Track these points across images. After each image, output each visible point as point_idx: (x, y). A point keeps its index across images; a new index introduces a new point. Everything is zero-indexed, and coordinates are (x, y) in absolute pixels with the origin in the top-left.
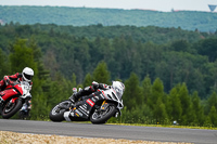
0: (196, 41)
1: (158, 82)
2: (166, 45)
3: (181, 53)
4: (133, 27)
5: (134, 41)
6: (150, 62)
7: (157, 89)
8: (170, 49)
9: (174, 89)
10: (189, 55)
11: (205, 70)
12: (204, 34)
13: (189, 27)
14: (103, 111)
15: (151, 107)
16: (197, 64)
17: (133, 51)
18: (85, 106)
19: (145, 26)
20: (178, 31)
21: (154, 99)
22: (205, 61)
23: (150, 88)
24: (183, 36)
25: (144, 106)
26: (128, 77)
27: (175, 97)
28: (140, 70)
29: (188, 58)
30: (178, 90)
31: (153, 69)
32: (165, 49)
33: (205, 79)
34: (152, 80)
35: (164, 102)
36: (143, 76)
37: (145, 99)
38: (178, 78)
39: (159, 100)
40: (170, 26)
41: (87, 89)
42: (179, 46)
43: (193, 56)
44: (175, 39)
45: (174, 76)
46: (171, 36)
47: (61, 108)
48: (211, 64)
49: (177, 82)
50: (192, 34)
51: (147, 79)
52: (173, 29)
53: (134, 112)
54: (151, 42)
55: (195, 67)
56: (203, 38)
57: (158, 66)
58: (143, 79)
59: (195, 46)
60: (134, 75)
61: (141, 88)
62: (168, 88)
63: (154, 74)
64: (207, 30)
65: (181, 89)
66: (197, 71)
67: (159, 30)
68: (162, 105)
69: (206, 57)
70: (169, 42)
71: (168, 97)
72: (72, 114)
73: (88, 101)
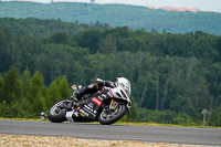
0: (76, 33)
1: (38, 75)
2: (46, 37)
3: (61, 46)
4: (12, 19)
5: (13, 34)
6: (30, 54)
7: (37, 82)
8: (50, 42)
9: (54, 83)
10: (69, 47)
11: (86, 63)
12: (85, 26)
13: (69, 19)
15: (31, 101)
16: (77, 57)
17: (13, 43)
18: (91, 105)
19: (24, 17)
20: (58, 23)
21: (34, 92)
22: (85, 54)
23: (30, 81)
24: (63, 28)
25: (24, 100)
26: (7, 70)
27: (55, 90)
28: (19, 63)
29: (68, 51)
30: (58, 83)
31: (33, 62)
32: (45, 41)
33: (86, 72)
34: (32, 74)
35: (44, 95)
36: (23, 69)
37: (25, 93)
38: (58, 71)
39: (39, 93)
40: (50, 18)
41: (91, 86)
42: (59, 39)
43: (73, 49)
44: (55, 31)
45: (54, 69)
46: (51, 28)
47: (62, 108)
48: (91, 57)
49: (57, 75)
50: (72, 26)
51: (26, 72)
52: (52, 21)
53: (14, 106)
54: (31, 35)
55: (76, 59)
56: (83, 30)
57: (38, 58)
58: (22, 72)
59: (75, 38)
60: (13, 68)
61: (21, 81)
62: (48, 81)
63: (34, 67)
64: (87, 22)
65: (61, 82)
66: (77, 63)
67: (38, 22)
68: (42, 99)
69: (86, 50)
70: (48, 34)
71: (48, 90)
72: (76, 114)
73: (94, 99)
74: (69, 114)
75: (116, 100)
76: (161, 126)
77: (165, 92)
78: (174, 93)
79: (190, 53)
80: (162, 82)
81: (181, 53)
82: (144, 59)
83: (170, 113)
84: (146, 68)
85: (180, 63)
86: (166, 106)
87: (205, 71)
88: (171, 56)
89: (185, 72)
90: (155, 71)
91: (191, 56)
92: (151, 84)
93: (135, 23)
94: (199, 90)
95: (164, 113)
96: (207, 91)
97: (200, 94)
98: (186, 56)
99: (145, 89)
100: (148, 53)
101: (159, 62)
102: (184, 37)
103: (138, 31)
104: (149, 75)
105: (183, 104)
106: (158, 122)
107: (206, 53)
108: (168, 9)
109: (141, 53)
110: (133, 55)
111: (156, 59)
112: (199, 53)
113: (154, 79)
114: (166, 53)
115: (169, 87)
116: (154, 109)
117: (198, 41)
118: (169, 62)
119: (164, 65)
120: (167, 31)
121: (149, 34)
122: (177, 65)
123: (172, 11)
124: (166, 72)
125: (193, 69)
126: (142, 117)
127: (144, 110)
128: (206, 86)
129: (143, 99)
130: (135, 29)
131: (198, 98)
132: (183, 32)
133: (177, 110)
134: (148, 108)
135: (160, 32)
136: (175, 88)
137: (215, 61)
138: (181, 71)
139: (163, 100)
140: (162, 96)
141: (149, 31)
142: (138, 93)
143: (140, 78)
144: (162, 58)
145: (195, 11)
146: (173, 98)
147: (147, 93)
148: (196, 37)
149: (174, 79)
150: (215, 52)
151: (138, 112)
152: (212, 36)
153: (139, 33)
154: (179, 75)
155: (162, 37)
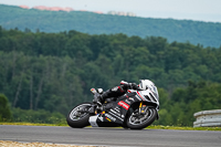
14: (143, 115)
18: (117, 109)
72: (101, 119)
73: (121, 103)
74: (93, 119)
75: (144, 103)
76: (35, 125)
77: (39, 92)
78: (48, 92)
79: (63, 52)
80: (36, 81)
81: (54, 53)
82: (18, 59)
83: (44, 112)
84: (19, 68)
85: (54, 63)
86: (41, 106)
87: (79, 70)
88: (46, 55)
89: (59, 71)
90: (29, 71)
91: (65, 55)
92: (25, 84)
93: (9, 23)
94: (73, 89)
95: (38, 113)
96: (81, 90)
97: (74, 93)
98: (60, 55)
99: (19, 89)
100: (22, 53)
101: (33, 61)
102: (58, 36)
103: (12, 31)
104: (23, 74)
105: (57, 103)
106: (33, 121)
107: (80, 52)
108: (42, 9)
109: (14, 53)
110: (6, 55)
111: (29, 58)
112: (73, 53)
113: (28, 79)
114: (40, 52)
115: (43, 86)
116: (28, 108)
117: (71, 40)
118: (43, 62)
119: (38, 64)
120: (41, 31)
121: (23, 34)
122: (50, 64)
123: (46, 11)
124: (40, 71)
125: (67, 69)
126: (16, 116)
127: (18, 110)
128: (80, 85)
129: (17, 99)
130: (8, 29)
131: (72, 97)
132: (57, 32)
133: (51, 110)
134: (22, 108)
135: (34, 31)
136: (49, 87)
137: (89, 60)
138: (55, 70)
139: (38, 99)
140: (36, 95)
141: (23, 31)
142: (12, 92)
143: (13, 78)
144: (36, 58)
145: (68, 10)
146: (47, 98)
147: (21, 93)
148: (70, 36)
149: (49, 79)
150: (89, 51)
151: (12, 112)
152: (86, 35)
153: (13, 32)
154: (53, 75)
155: (36, 36)
